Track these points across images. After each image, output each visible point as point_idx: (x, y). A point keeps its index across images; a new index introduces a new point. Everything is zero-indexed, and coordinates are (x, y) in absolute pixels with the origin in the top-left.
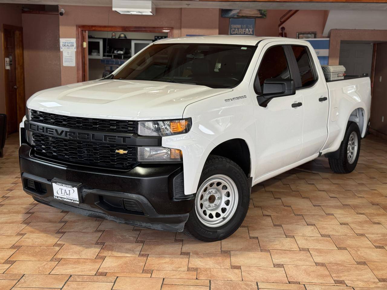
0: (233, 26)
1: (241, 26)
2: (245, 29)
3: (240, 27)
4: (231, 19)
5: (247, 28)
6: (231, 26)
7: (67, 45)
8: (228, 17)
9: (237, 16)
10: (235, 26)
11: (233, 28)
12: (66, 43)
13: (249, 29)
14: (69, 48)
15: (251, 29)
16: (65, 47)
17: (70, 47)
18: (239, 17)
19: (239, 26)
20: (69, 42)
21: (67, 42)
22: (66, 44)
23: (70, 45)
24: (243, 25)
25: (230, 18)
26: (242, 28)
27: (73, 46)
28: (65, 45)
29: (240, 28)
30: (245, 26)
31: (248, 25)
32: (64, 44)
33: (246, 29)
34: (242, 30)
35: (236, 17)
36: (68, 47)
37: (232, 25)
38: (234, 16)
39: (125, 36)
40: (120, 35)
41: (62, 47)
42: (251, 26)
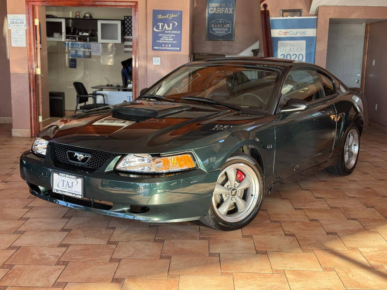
0: (211, 5)
1: (220, 4)
2: (224, 8)
3: (219, 6)
5: (226, 6)
6: (209, 5)
7: (16, 23)
10: (213, 5)
11: (211, 7)
12: (14, 20)
13: (228, 8)
14: (18, 26)
15: (231, 8)
16: (14, 25)
17: (20, 25)
20: (17, 19)
21: (15, 18)
22: (15, 21)
23: (19, 23)
24: (222, 4)
27: (23, 23)
28: (13, 23)
29: (218, 7)
30: (224, 4)
31: (228, 4)
32: (13, 21)
33: (225, 8)
34: (221, 9)
36: (16, 24)
39: (90, 15)
40: (85, 15)
41: (10, 24)
42: (231, 5)
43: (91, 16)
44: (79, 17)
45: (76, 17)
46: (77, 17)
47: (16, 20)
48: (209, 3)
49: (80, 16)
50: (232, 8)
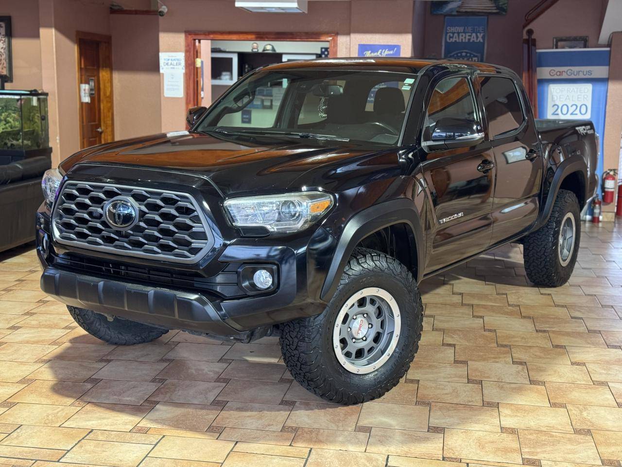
0: (450, 29)
1: (463, 28)
2: (470, 34)
3: (462, 31)
4: (447, 17)
5: (473, 31)
6: (447, 30)
7: (171, 64)
8: (441, 14)
9: (457, 12)
10: (453, 29)
11: (450, 32)
12: (169, 60)
13: (476, 33)
14: (174, 68)
15: (480, 33)
16: (168, 67)
17: (176, 67)
18: (460, 13)
19: (461, 29)
20: (173, 58)
21: (170, 58)
22: (170, 62)
23: (175, 64)
24: (466, 28)
25: (445, 16)
26: (464, 32)
27: (180, 64)
28: (167, 64)
29: (462, 33)
30: (470, 28)
31: (476, 27)
32: (166, 62)
33: (472, 33)
34: (465, 35)
35: (455, 13)
36: (172, 66)
37: (448, 28)
38: (452, 12)
39: (273, 47)
40: (265, 48)
41: (163, 66)
42: (481, 29)
43: (273, 49)
44: (256, 50)
45: (252, 50)
46: (254, 50)
47: (172, 60)
48: (447, 27)
49: (259, 49)
50: (482, 34)
